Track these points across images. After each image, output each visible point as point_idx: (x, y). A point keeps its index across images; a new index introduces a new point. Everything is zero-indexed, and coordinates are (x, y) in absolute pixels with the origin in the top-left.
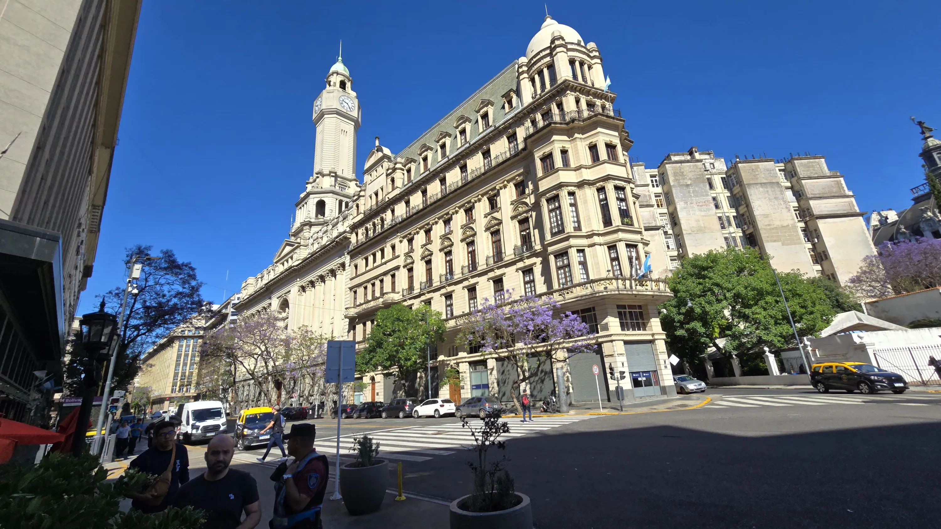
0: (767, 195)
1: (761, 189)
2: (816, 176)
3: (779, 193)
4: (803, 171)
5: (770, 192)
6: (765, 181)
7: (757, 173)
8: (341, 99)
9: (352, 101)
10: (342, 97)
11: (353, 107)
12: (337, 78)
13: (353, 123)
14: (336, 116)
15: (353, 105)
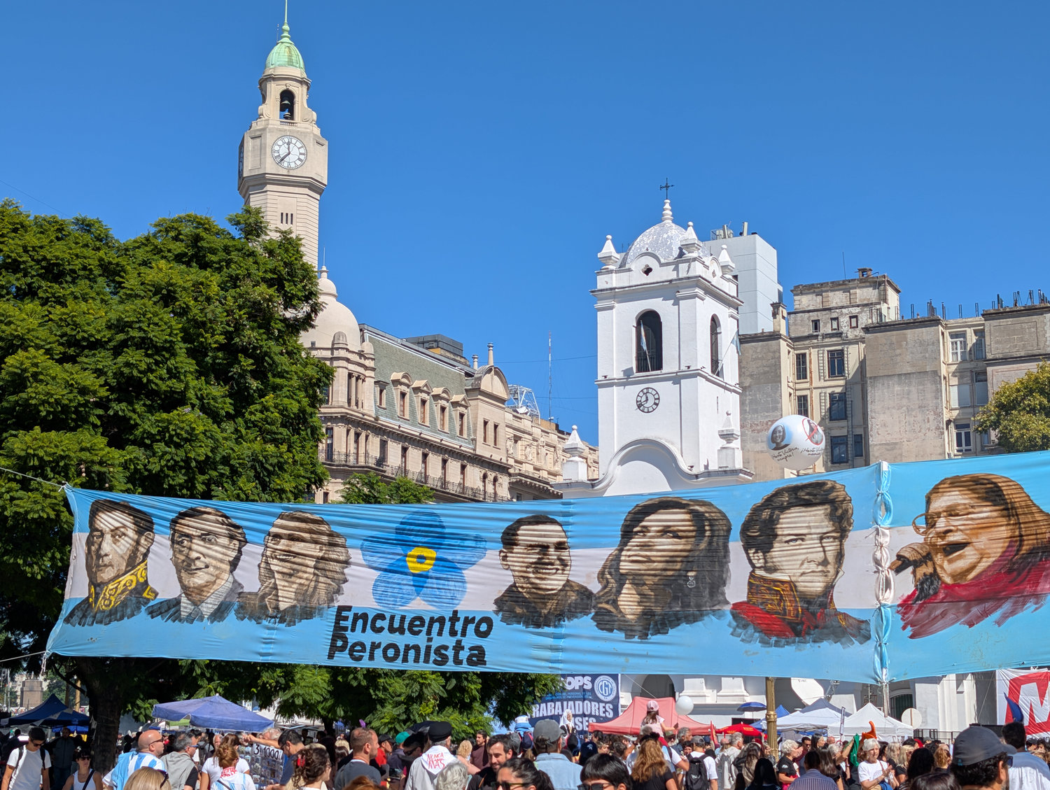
0: (905, 402)
1: (897, 388)
2: (1022, 354)
3: (929, 395)
4: (997, 342)
5: (914, 396)
6: (909, 369)
7: (898, 352)
8: (276, 148)
9: (299, 145)
10: (280, 143)
11: (302, 157)
12: (274, 90)
13: (306, 191)
14: (269, 187)
15: (302, 151)
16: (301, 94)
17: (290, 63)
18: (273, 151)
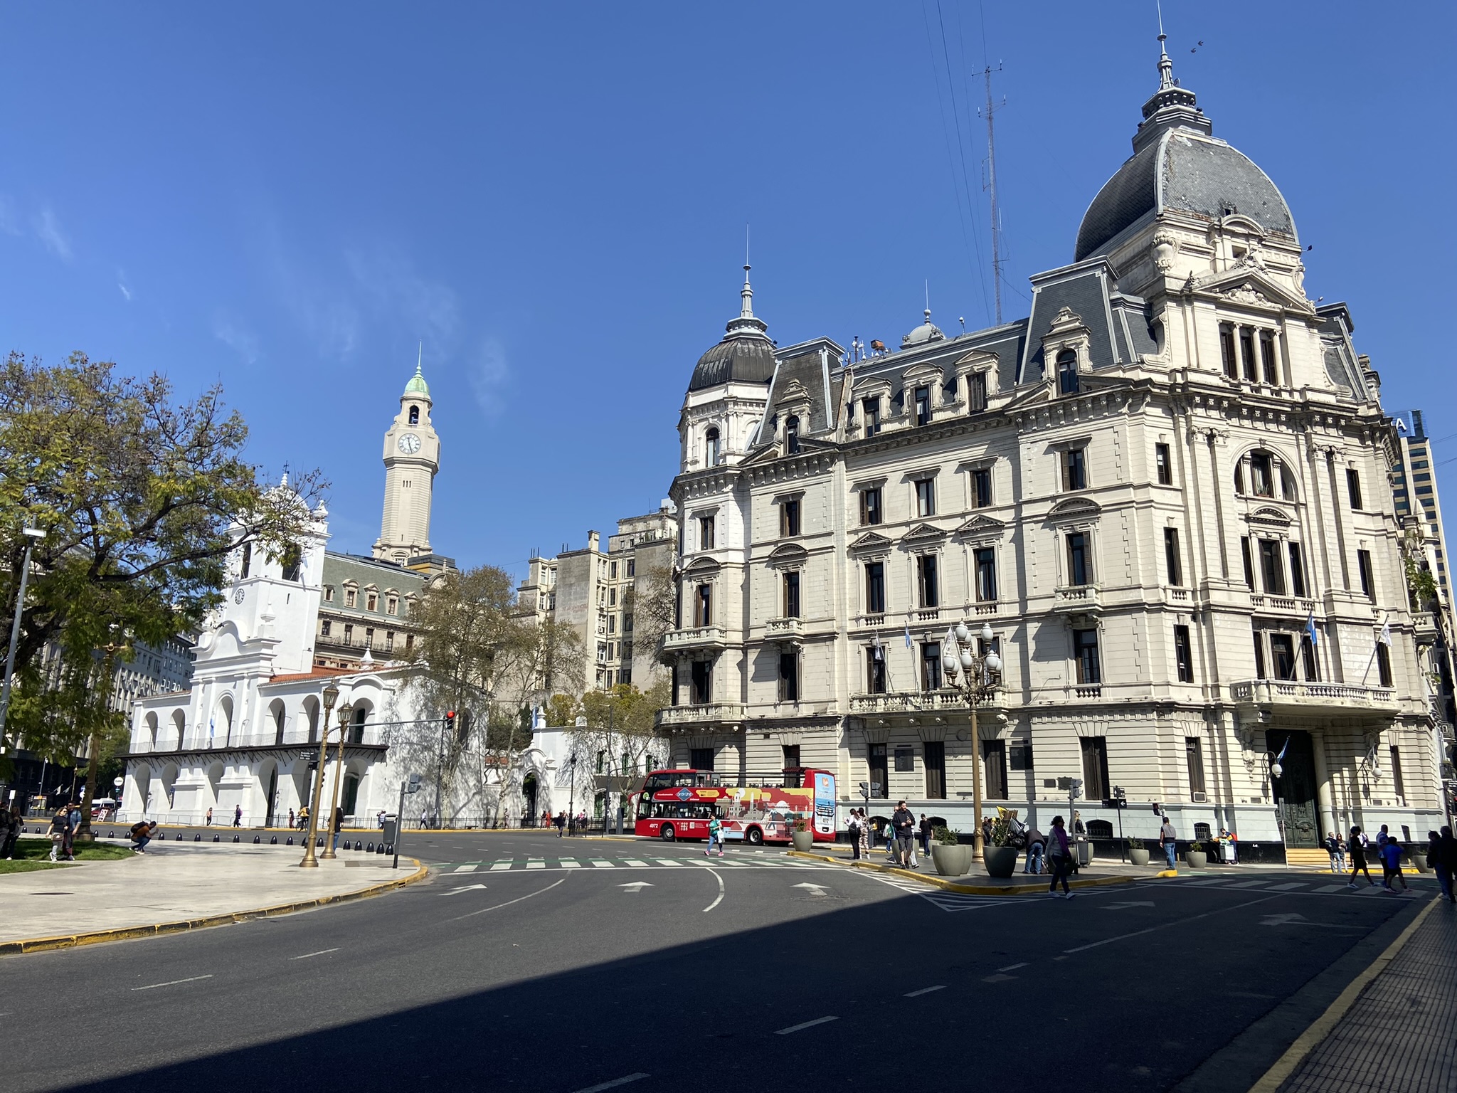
8: (401, 441)
9: (416, 439)
10: (404, 438)
11: (418, 446)
12: (407, 406)
13: (420, 467)
14: (396, 465)
15: (418, 442)
16: (423, 408)
17: (417, 389)
18: (399, 443)
